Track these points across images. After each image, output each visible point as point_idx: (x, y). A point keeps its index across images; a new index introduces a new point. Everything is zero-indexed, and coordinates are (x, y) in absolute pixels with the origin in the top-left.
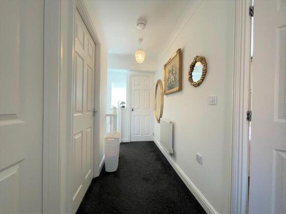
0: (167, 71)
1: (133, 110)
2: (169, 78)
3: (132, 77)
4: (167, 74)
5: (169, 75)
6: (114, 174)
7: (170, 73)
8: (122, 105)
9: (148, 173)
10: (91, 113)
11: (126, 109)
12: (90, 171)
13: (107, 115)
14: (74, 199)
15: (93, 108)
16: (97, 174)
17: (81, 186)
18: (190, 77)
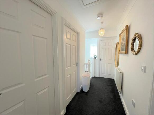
0: (121, 38)
1: (101, 60)
2: (122, 43)
3: (101, 41)
4: (121, 40)
5: (122, 41)
6: (86, 93)
7: (122, 40)
8: (95, 57)
9: (103, 98)
10: (75, 65)
11: (97, 59)
12: (75, 89)
13: (85, 64)
14: (67, 99)
15: (76, 62)
16: (79, 91)
17: (70, 95)
18: (132, 47)
